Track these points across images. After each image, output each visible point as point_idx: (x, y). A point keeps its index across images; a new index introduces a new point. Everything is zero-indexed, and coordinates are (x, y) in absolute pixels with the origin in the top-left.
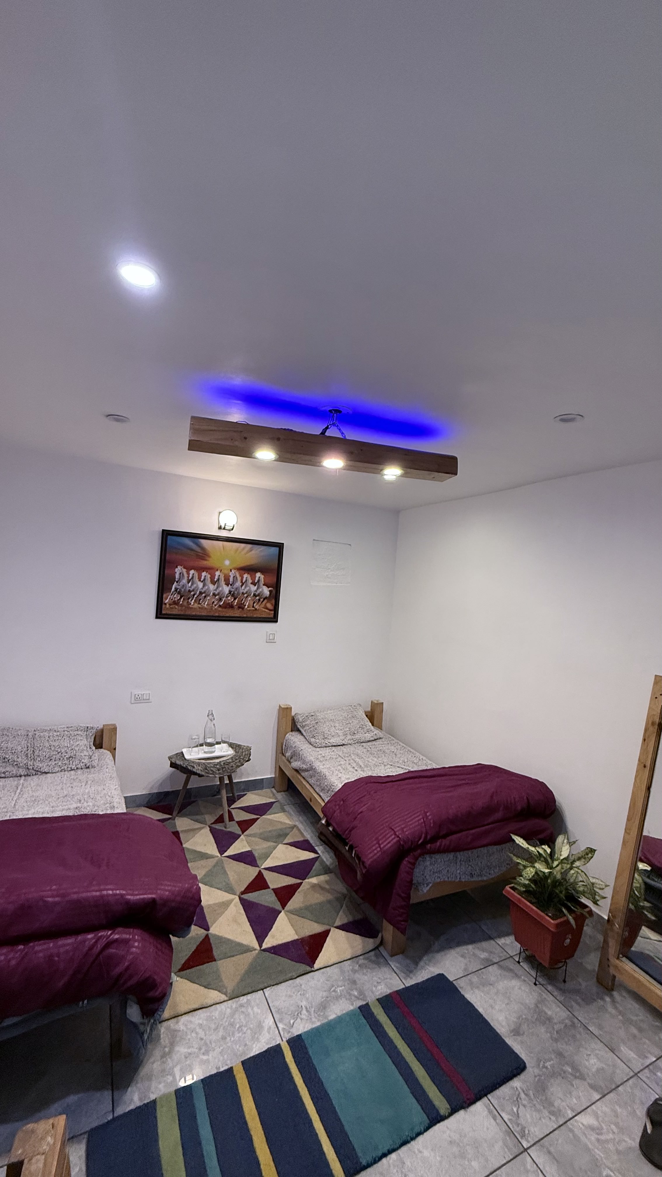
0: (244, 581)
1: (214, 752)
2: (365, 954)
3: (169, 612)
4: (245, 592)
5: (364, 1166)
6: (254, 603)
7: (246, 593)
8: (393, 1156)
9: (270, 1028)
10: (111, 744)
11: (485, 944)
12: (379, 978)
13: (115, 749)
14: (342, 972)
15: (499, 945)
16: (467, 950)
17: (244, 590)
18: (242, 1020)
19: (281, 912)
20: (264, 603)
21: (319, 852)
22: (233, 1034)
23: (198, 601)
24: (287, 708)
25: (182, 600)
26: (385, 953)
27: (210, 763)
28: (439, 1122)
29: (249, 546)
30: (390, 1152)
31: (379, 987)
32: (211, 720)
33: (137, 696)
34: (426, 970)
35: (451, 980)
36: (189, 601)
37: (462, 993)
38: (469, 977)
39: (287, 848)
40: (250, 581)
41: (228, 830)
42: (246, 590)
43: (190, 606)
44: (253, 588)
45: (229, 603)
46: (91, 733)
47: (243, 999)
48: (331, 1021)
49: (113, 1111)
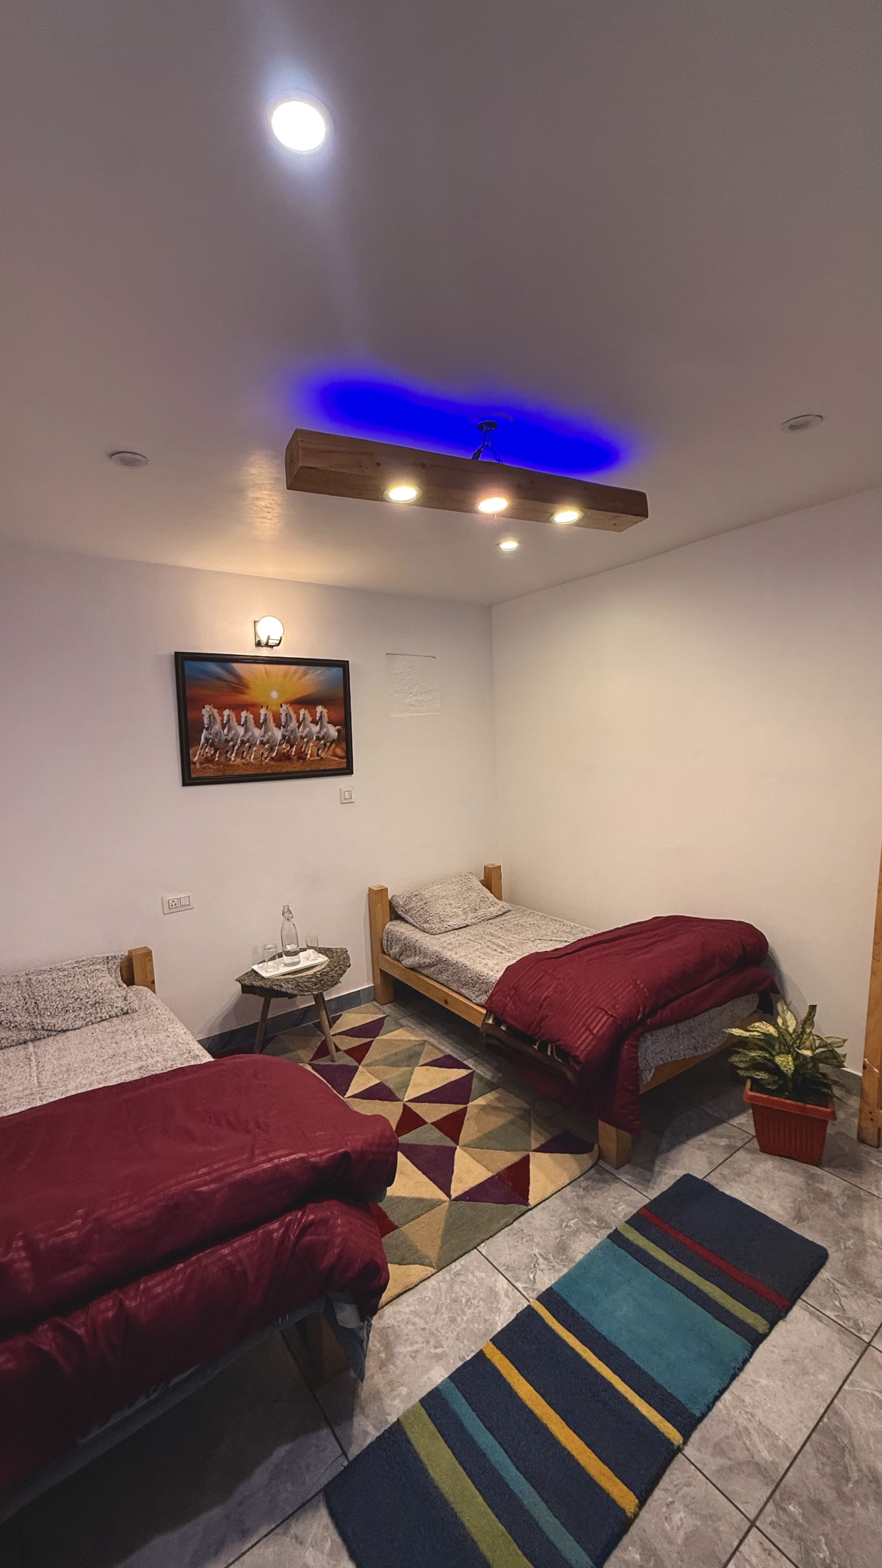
0: (301, 720)
1: (298, 963)
2: (583, 1174)
3: (201, 775)
4: (304, 735)
5: (699, 1417)
6: (318, 750)
7: (306, 736)
8: (727, 1396)
9: (507, 1291)
10: (147, 977)
11: (719, 1129)
12: (615, 1198)
13: (153, 982)
14: (566, 1201)
15: (735, 1126)
16: (702, 1140)
17: (302, 732)
18: (467, 1291)
19: (456, 1148)
20: (332, 748)
21: (471, 1066)
22: (463, 1312)
23: (240, 754)
24: (382, 890)
25: (217, 755)
26: (608, 1168)
27: (302, 977)
28: (761, 1342)
29: (302, 668)
30: (722, 1392)
31: (620, 1209)
32: (288, 920)
33: (171, 902)
34: (665, 1175)
35: (701, 1178)
36: (228, 755)
37: (720, 1190)
38: (718, 1170)
39: (427, 1070)
40: (310, 719)
41: (336, 1064)
42: (305, 733)
43: (231, 763)
44: (315, 729)
45: (284, 753)
46: (115, 965)
47: (456, 1266)
48: (581, 1262)
49: (345, 1453)
